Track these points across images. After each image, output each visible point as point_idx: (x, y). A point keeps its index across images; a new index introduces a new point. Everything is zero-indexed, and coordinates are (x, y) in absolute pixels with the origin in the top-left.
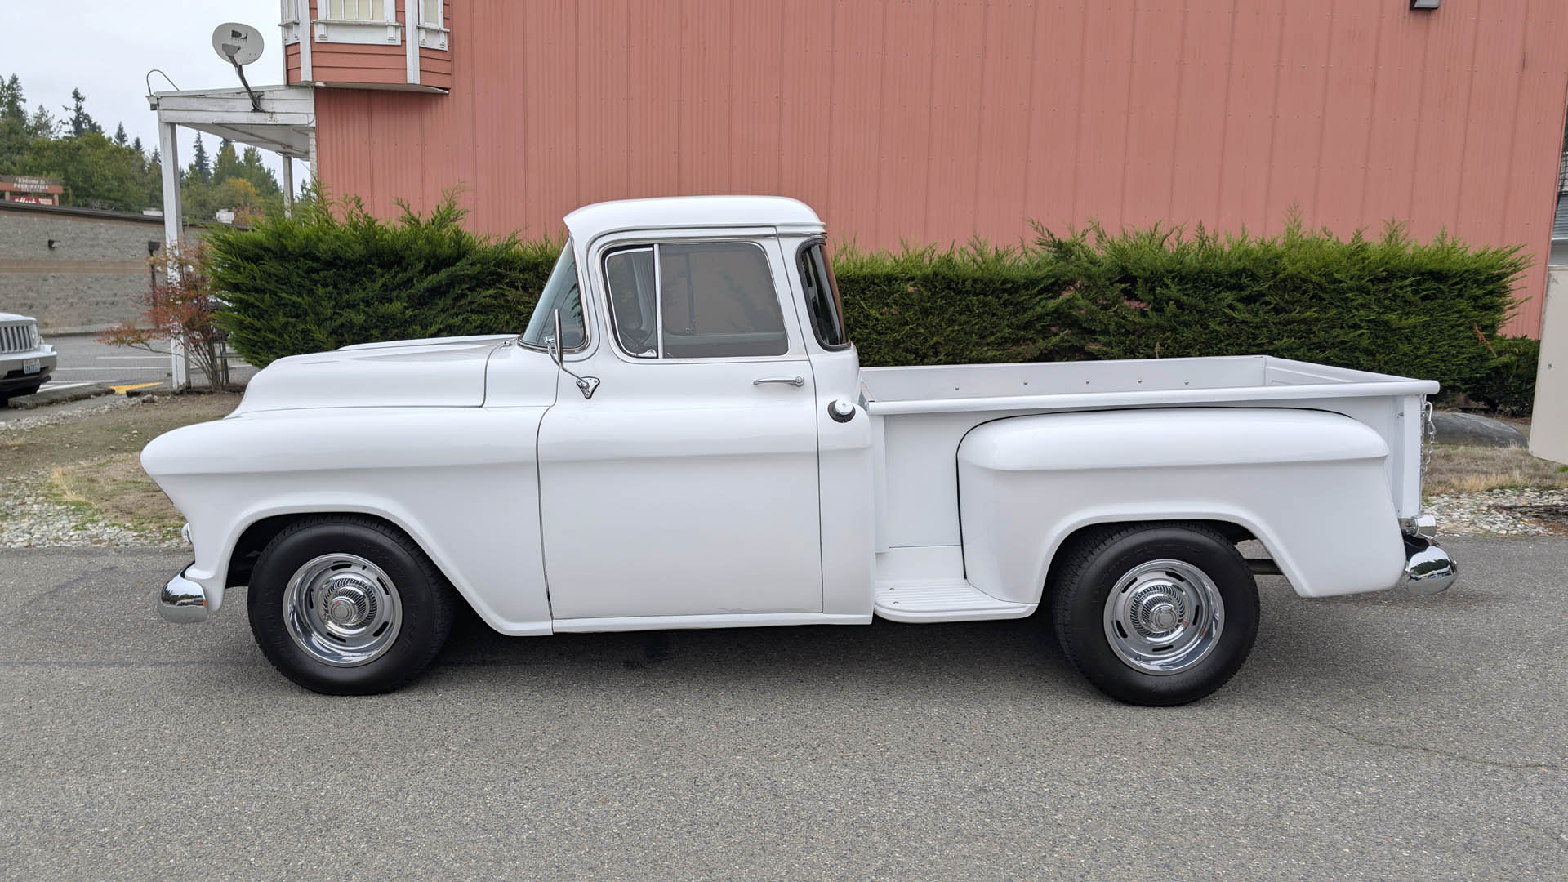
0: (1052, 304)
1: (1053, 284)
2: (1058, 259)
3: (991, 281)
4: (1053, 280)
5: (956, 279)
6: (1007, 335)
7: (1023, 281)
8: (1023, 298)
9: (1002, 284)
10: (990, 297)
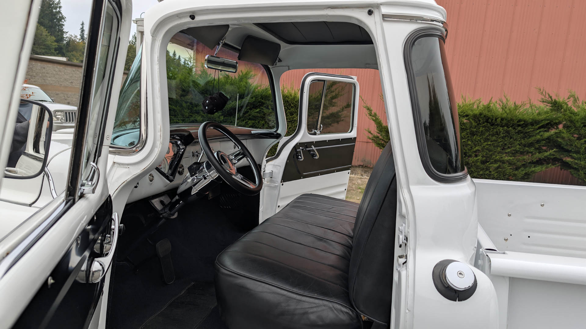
0: (547, 135)
1: (548, 124)
2: (552, 110)
3: (512, 119)
4: (549, 121)
5: (491, 117)
6: (518, 149)
7: (531, 121)
8: (529, 130)
9: (518, 122)
10: (510, 128)
